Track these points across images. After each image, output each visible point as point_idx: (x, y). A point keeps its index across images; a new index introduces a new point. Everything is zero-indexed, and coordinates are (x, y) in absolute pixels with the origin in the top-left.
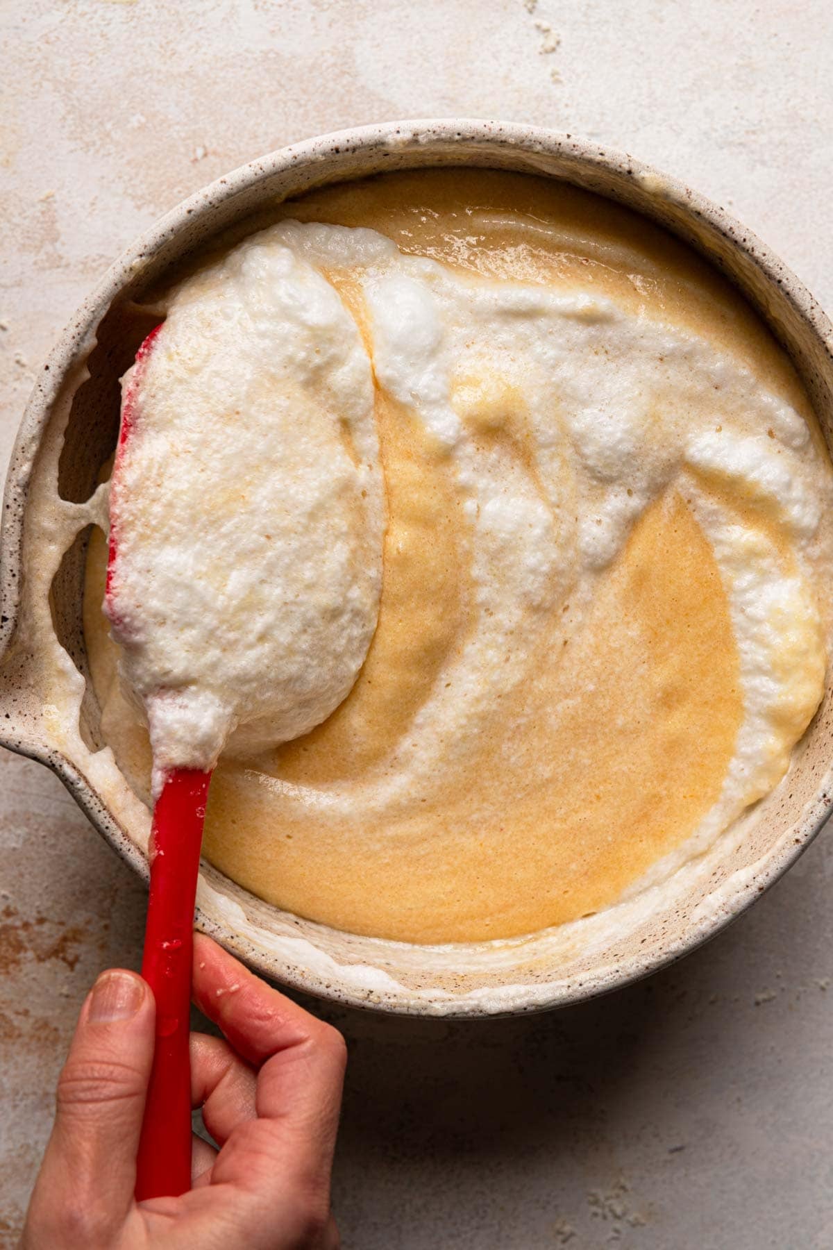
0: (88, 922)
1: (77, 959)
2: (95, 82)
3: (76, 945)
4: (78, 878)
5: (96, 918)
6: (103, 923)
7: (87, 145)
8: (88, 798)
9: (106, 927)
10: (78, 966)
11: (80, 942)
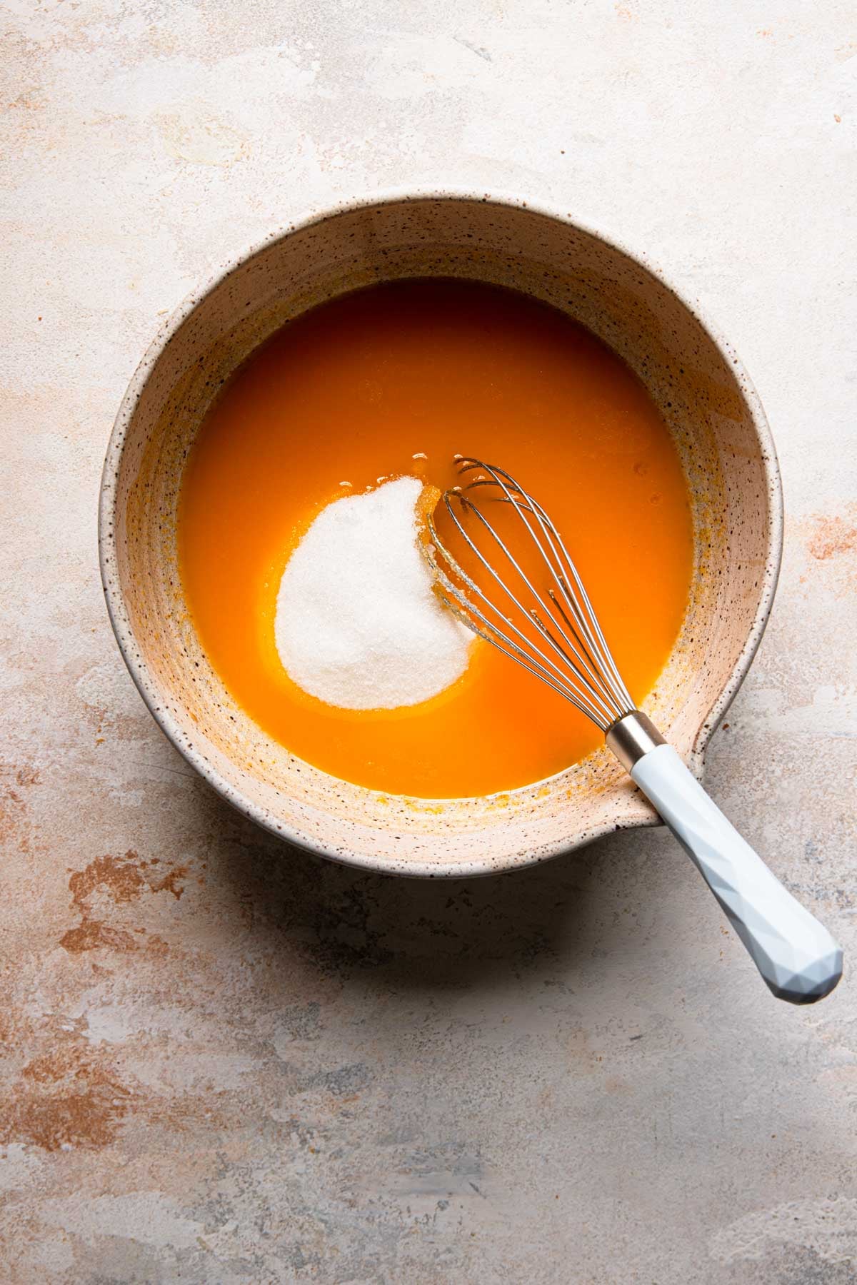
0: (191, 863)
1: (182, 890)
2: (200, 225)
3: (181, 880)
4: (183, 829)
5: (197, 859)
6: (202, 863)
7: (194, 273)
8: (715, 714)
9: (204, 866)
10: (182, 896)
11: (184, 877)
